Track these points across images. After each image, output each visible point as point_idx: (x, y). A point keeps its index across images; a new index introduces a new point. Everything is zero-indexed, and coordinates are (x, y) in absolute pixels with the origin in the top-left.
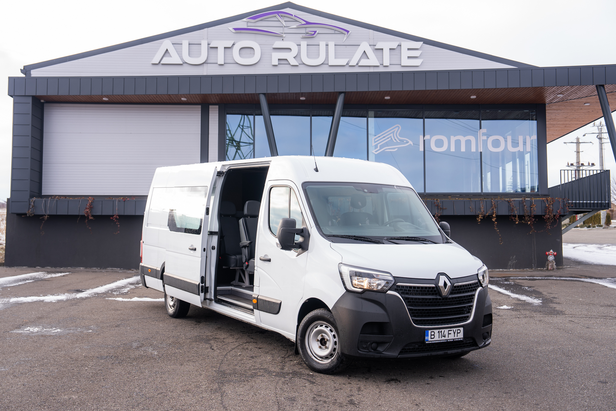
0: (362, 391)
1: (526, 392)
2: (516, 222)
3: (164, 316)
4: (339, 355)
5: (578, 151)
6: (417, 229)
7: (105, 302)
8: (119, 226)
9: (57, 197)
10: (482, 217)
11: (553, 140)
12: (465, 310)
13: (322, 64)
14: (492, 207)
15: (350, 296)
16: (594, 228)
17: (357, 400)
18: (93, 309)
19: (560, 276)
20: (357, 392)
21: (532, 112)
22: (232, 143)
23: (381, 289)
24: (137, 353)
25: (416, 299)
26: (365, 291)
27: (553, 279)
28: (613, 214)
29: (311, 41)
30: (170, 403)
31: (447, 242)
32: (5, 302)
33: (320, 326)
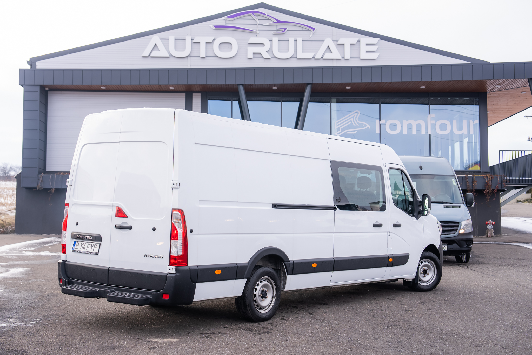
9: (62, 173)
13: (291, 57)
19: (497, 241)
21: (476, 99)
27: (488, 244)
29: (282, 37)
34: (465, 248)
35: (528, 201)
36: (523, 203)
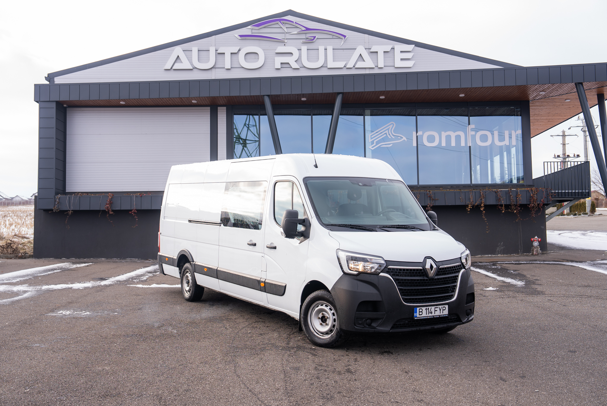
0: (358, 361)
1: (503, 360)
2: (503, 211)
3: (181, 300)
4: (338, 331)
5: (564, 143)
6: (407, 218)
7: (127, 288)
8: (137, 219)
9: (80, 194)
10: (471, 207)
11: (538, 134)
12: (450, 289)
13: (321, 67)
14: (480, 197)
15: (347, 278)
16: (580, 216)
17: (353, 369)
18: (116, 295)
19: (544, 260)
20: (354, 362)
21: (517, 109)
22: (239, 141)
23: (374, 271)
24: (159, 332)
25: (405, 280)
26: (360, 273)
27: (537, 263)
28: (599, 202)
29: (311, 46)
30: (190, 373)
31: (434, 230)
32: (38, 290)
33: (321, 305)
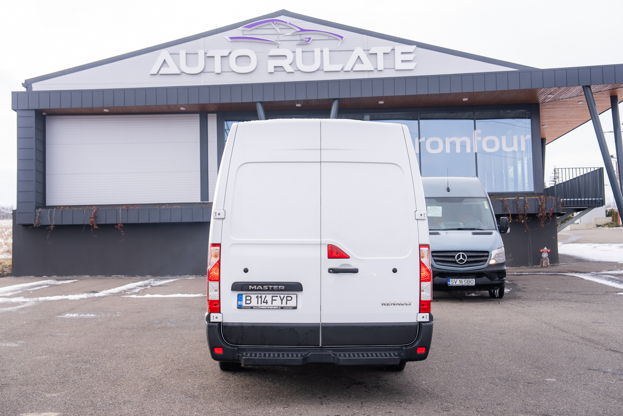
7: (122, 298)
8: (123, 234)
9: (62, 207)
13: (318, 70)
27: (539, 274)
29: (306, 48)
34: (497, 281)
35: (609, 225)
36: (603, 227)
